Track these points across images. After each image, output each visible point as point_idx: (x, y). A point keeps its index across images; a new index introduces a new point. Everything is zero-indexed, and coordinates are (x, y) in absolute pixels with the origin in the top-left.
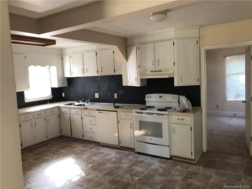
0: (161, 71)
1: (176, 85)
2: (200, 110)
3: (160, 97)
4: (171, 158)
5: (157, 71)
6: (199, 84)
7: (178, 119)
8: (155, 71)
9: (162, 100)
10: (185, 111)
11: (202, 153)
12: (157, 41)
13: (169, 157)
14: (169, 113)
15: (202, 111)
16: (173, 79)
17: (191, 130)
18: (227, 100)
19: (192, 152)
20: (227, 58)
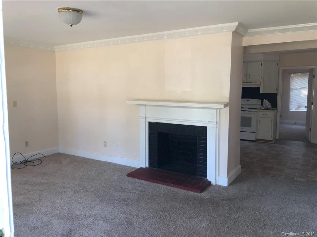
0: (251, 82)
1: (261, 92)
2: (277, 110)
3: (247, 101)
4: (257, 140)
5: (248, 82)
6: (277, 93)
7: (263, 114)
8: (246, 82)
9: (249, 103)
10: (268, 109)
11: (276, 140)
12: (249, 62)
13: (255, 140)
14: (258, 110)
15: (277, 111)
16: (259, 88)
17: (272, 121)
18: (290, 110)
19: (271, 136)
20: (292, 75)
